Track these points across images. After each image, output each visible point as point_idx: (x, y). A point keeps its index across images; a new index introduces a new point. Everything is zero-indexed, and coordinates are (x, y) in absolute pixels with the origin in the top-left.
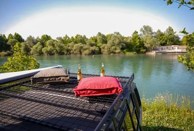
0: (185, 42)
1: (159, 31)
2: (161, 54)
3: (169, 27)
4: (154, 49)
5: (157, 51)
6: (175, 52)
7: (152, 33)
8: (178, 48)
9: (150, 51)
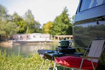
0: (47, 30)
1: (16, 14)
2: (19, 44)
3: (29, 10)
4: (11, 38)
5: (15, 41)
6: (38, 42)
7: (8, 16)
8: (40, 37)
9: (5, 41)
